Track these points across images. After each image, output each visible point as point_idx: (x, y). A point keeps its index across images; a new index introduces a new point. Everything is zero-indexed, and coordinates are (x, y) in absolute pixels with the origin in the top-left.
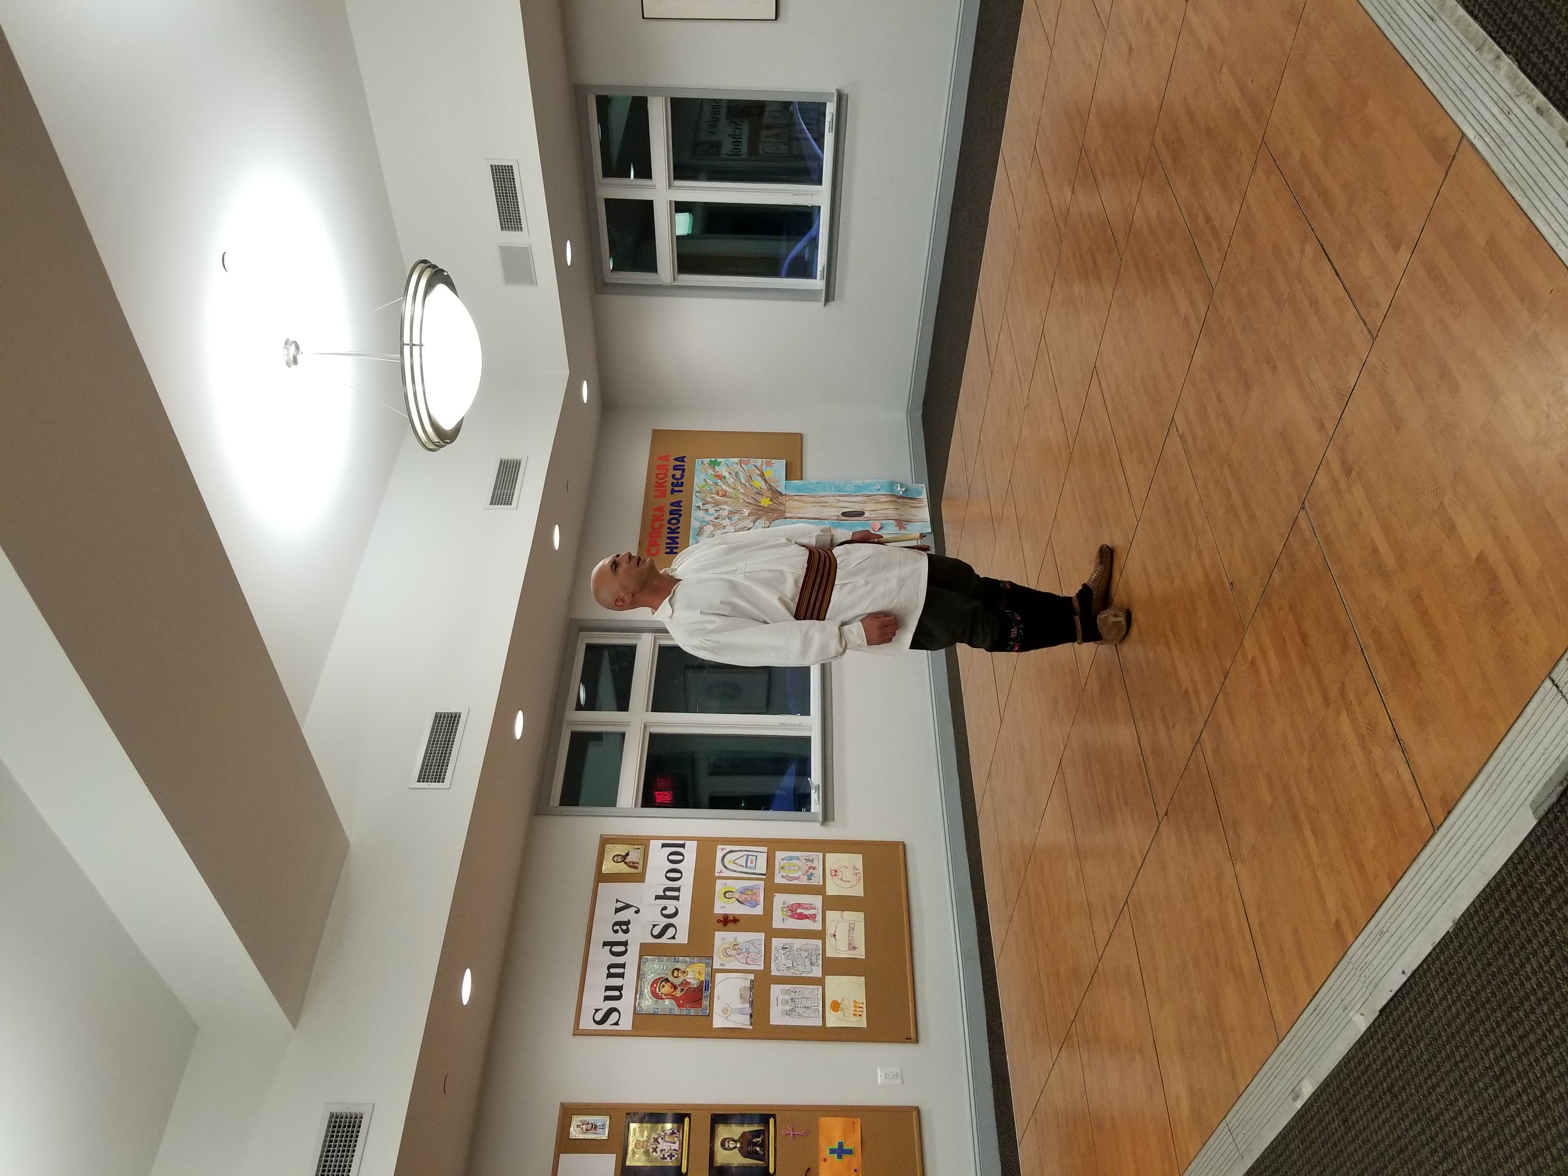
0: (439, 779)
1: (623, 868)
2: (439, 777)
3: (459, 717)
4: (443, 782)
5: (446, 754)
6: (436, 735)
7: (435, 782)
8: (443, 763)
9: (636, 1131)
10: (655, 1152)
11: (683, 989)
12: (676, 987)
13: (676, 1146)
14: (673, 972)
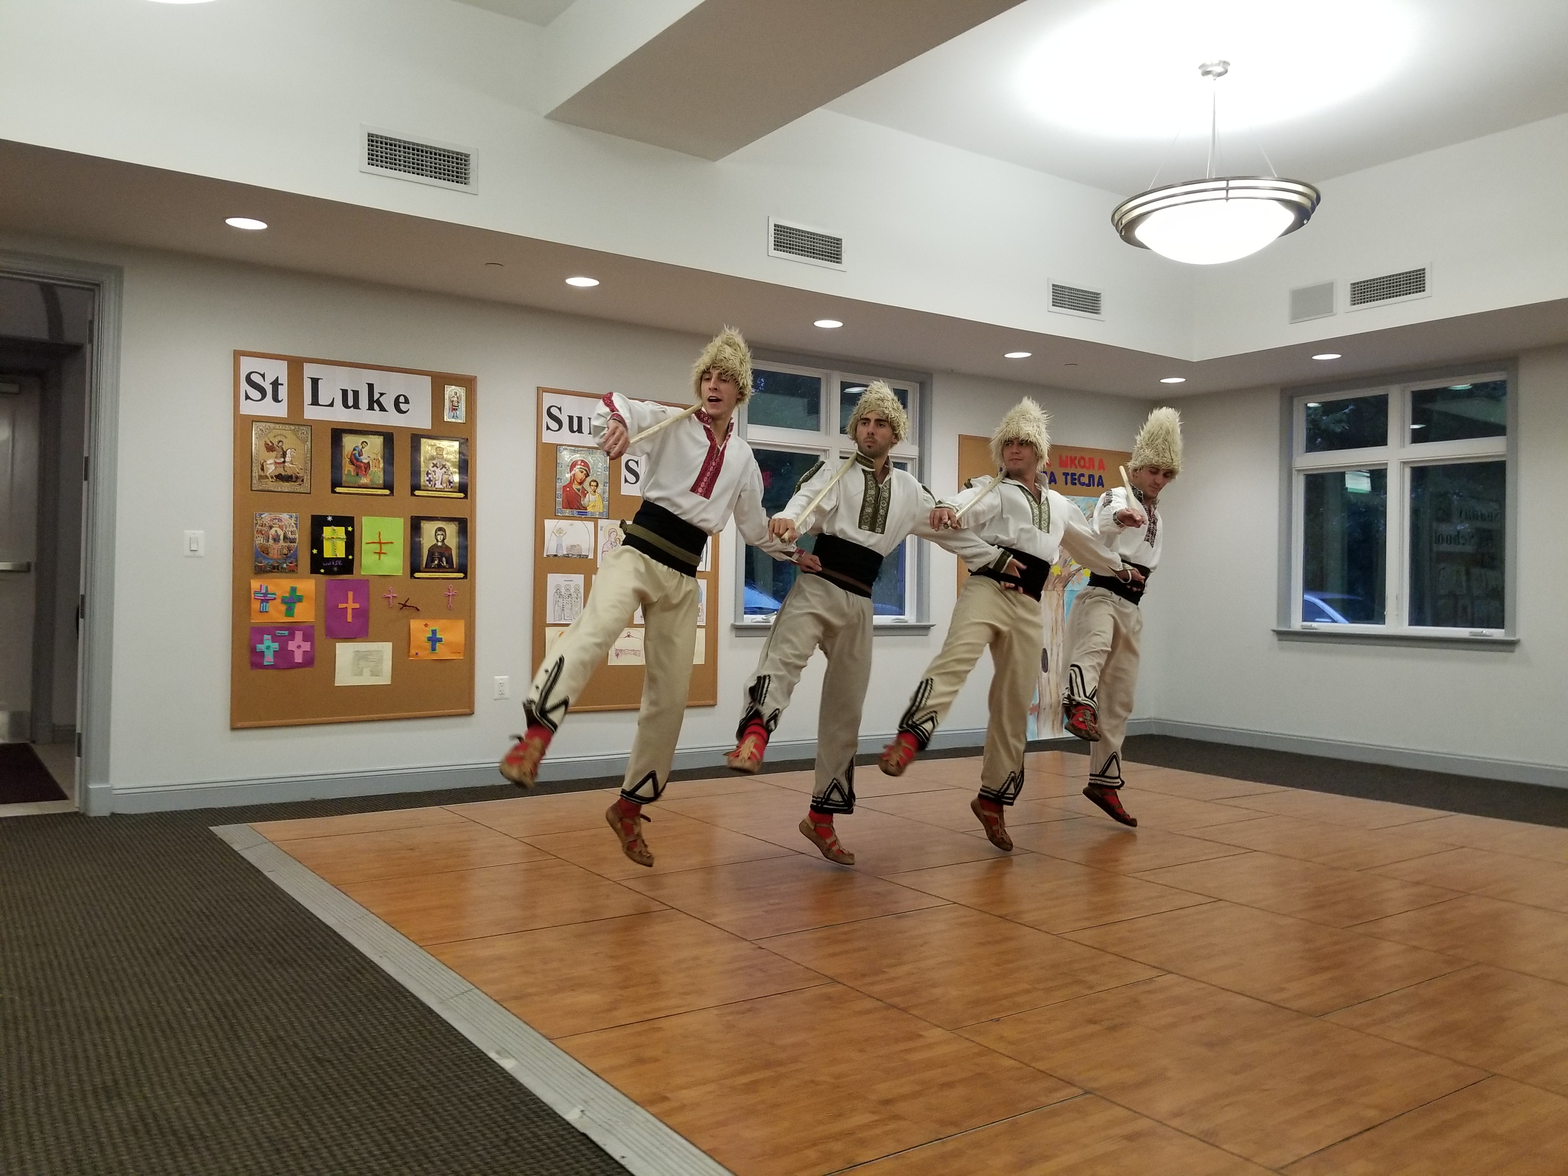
0: (778, 245)
2: (779, 245)
3: (837, 262)
4: (775, 249)
5: (802, 251)
6: (820, 240)
7: (775, 241)
8: (793, 249)
9: (451, 448)
10: (432, 465)
11: (579, 490)
12: (581, 483)
13: (438, 486)
14: (595, 481)
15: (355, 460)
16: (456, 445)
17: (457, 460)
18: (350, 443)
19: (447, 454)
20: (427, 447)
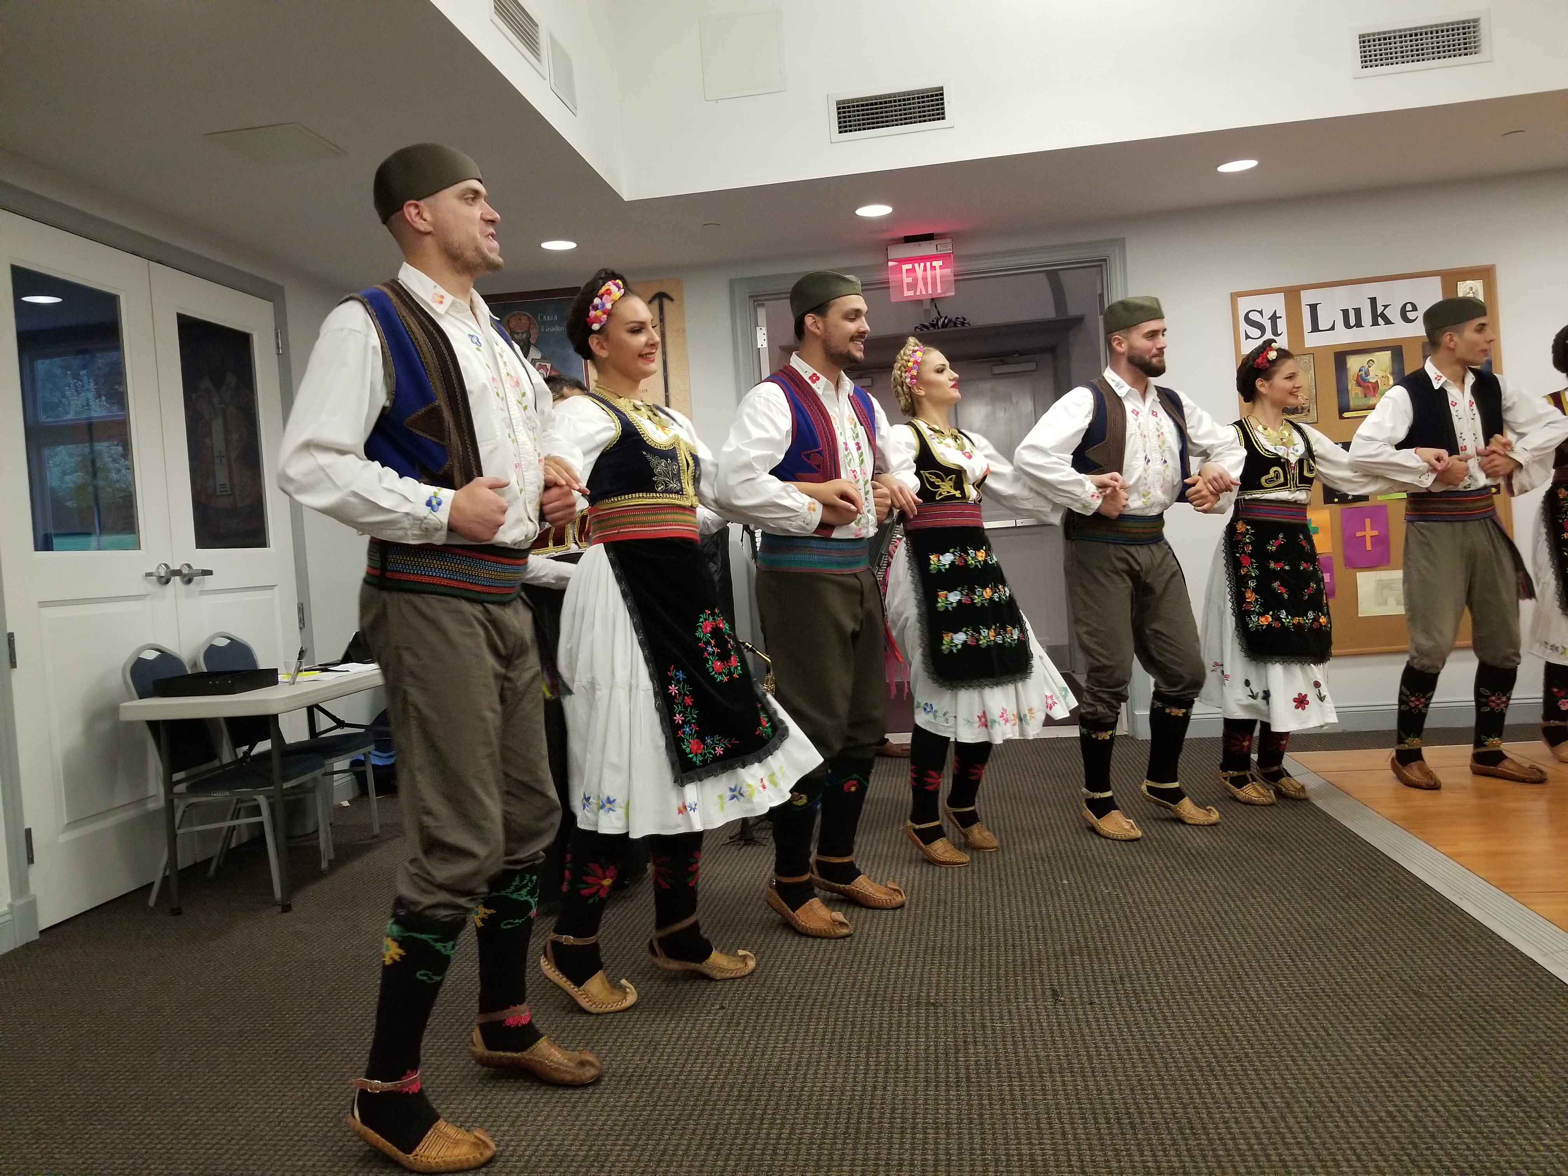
15: (1361, 381)
18: (1354, 364)
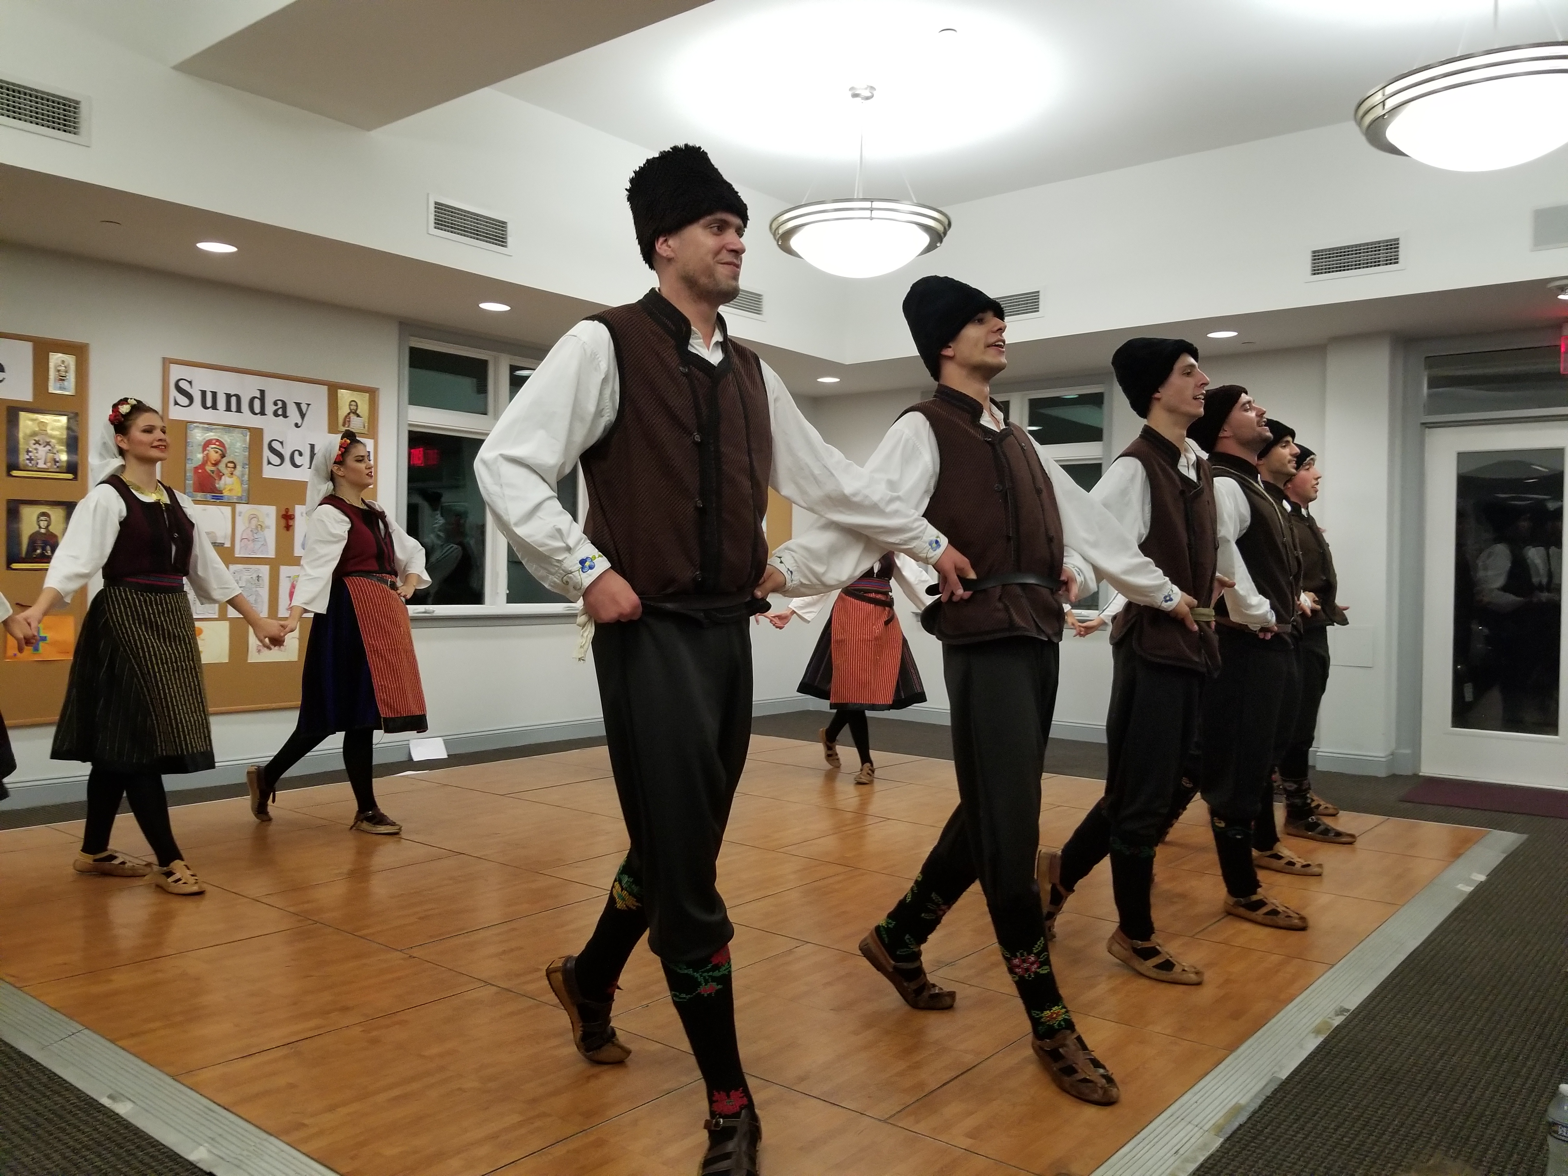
0: (439, 224)
1: (344, 410)
3: (502, 246)
4: (434, 228)
6: (483, 221)
7: (435, 219)
8: (454, 228)
9: (56, 424)
10: (34, 442)
11: (213, 472)
12: (216, 464)
13: (41, 465)
14: (230, 462)
16: (64, 420)
17: (65, 436)
19: (53, 429)
20: (27, 422)
